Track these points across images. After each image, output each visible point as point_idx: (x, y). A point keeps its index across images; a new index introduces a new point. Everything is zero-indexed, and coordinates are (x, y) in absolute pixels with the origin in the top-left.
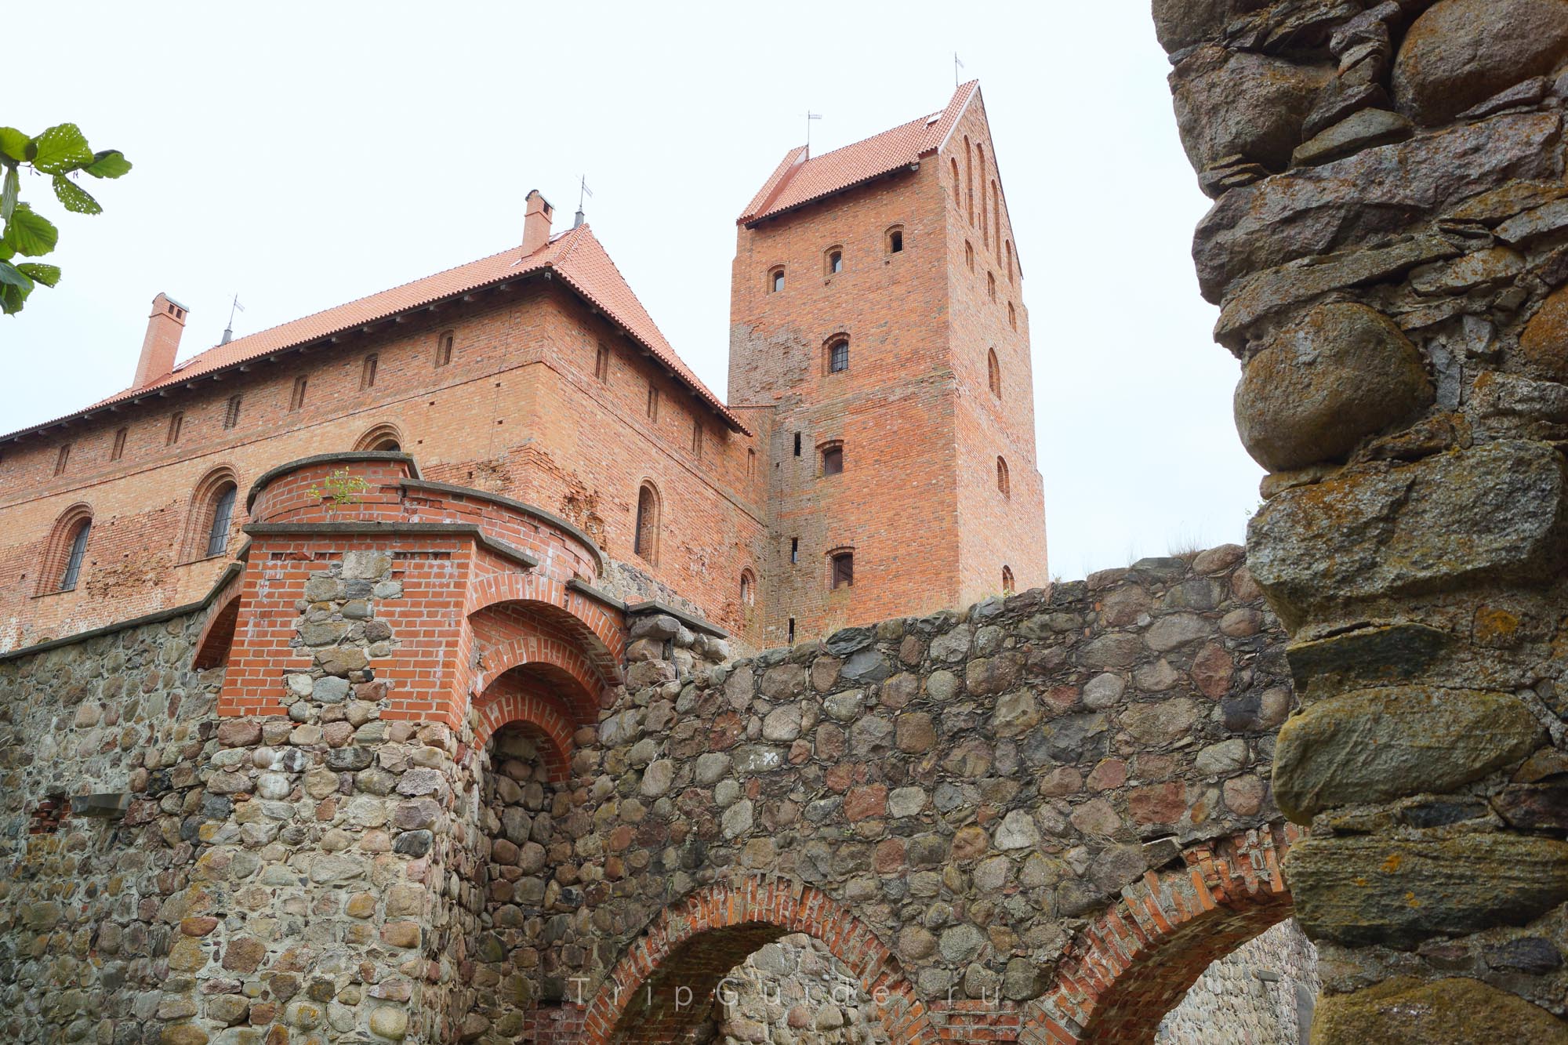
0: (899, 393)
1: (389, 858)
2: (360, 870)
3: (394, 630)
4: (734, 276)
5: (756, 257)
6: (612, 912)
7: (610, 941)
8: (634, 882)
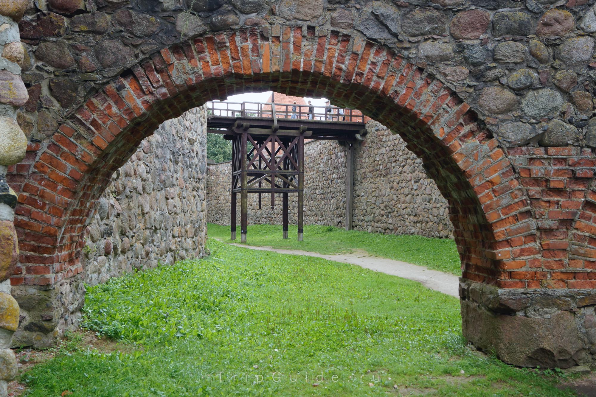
6: (73, 46)
7: (75, 79)
8: (108, 17)
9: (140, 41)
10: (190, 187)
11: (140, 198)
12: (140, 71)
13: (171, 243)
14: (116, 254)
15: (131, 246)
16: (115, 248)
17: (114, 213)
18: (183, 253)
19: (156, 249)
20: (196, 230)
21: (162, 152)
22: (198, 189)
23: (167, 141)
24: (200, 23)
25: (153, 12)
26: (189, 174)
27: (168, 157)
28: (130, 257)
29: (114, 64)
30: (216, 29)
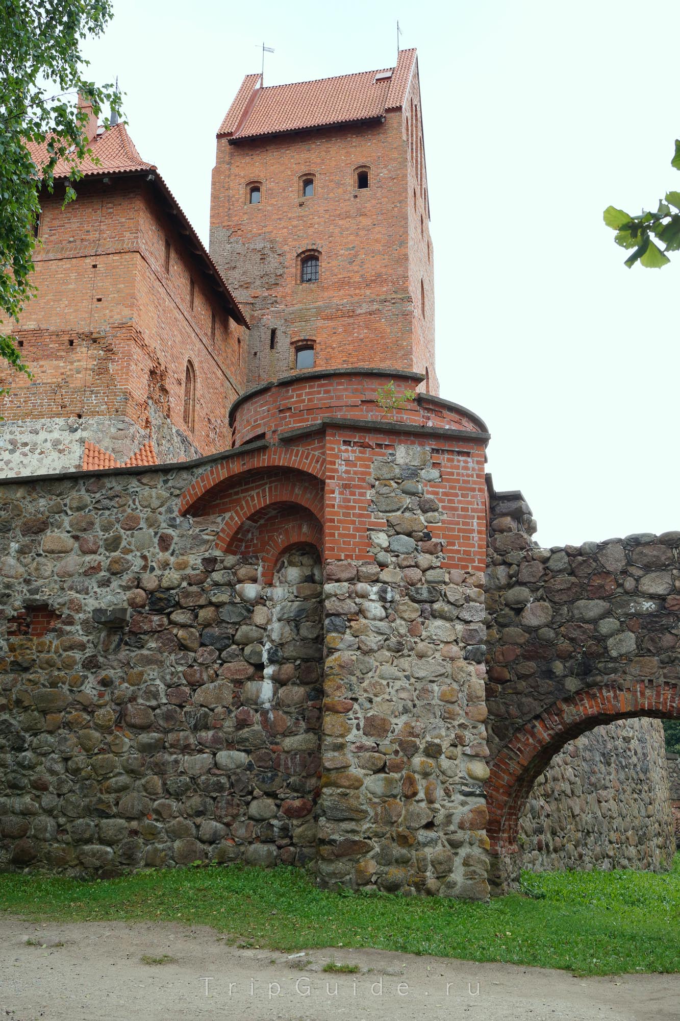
0: (364, 308)
1: (462, 663)
2: (444, 671)
3: (440, 505)
4: (214, 183)
5: (234, 170)
6: (505, 703)
7: (507, 723)
8: (524, 683)
9: (543, 697)
10: (629, 790)
11: (569, 800)
12: (545, 715)
13: (607, 849)
14: (548, 852)
15: (564, 846)
16: (547, 845)
17: (544, 813)
18: (625, 862)
19: (591, 853)
20: (640, 838)
21: (590, 754)
22: (640, 791)
23: (594, 742)
24: (580, 683)
25: (551, 679)
26: (626, 775)
27: (598, 759)
28: (563, 856)
29: (529, 712)
30: (589, 686)
